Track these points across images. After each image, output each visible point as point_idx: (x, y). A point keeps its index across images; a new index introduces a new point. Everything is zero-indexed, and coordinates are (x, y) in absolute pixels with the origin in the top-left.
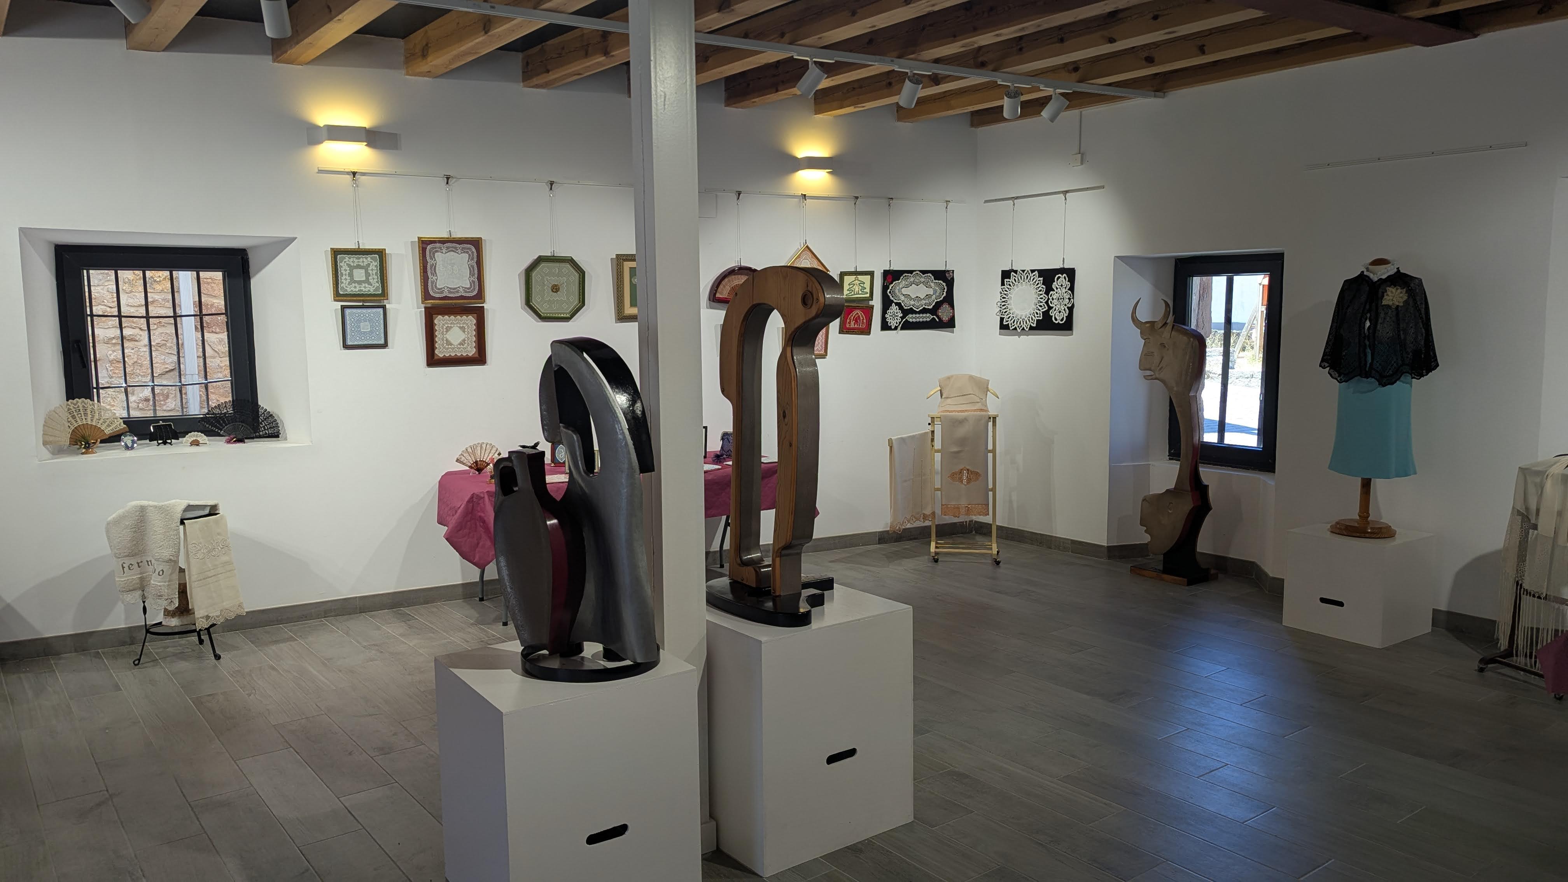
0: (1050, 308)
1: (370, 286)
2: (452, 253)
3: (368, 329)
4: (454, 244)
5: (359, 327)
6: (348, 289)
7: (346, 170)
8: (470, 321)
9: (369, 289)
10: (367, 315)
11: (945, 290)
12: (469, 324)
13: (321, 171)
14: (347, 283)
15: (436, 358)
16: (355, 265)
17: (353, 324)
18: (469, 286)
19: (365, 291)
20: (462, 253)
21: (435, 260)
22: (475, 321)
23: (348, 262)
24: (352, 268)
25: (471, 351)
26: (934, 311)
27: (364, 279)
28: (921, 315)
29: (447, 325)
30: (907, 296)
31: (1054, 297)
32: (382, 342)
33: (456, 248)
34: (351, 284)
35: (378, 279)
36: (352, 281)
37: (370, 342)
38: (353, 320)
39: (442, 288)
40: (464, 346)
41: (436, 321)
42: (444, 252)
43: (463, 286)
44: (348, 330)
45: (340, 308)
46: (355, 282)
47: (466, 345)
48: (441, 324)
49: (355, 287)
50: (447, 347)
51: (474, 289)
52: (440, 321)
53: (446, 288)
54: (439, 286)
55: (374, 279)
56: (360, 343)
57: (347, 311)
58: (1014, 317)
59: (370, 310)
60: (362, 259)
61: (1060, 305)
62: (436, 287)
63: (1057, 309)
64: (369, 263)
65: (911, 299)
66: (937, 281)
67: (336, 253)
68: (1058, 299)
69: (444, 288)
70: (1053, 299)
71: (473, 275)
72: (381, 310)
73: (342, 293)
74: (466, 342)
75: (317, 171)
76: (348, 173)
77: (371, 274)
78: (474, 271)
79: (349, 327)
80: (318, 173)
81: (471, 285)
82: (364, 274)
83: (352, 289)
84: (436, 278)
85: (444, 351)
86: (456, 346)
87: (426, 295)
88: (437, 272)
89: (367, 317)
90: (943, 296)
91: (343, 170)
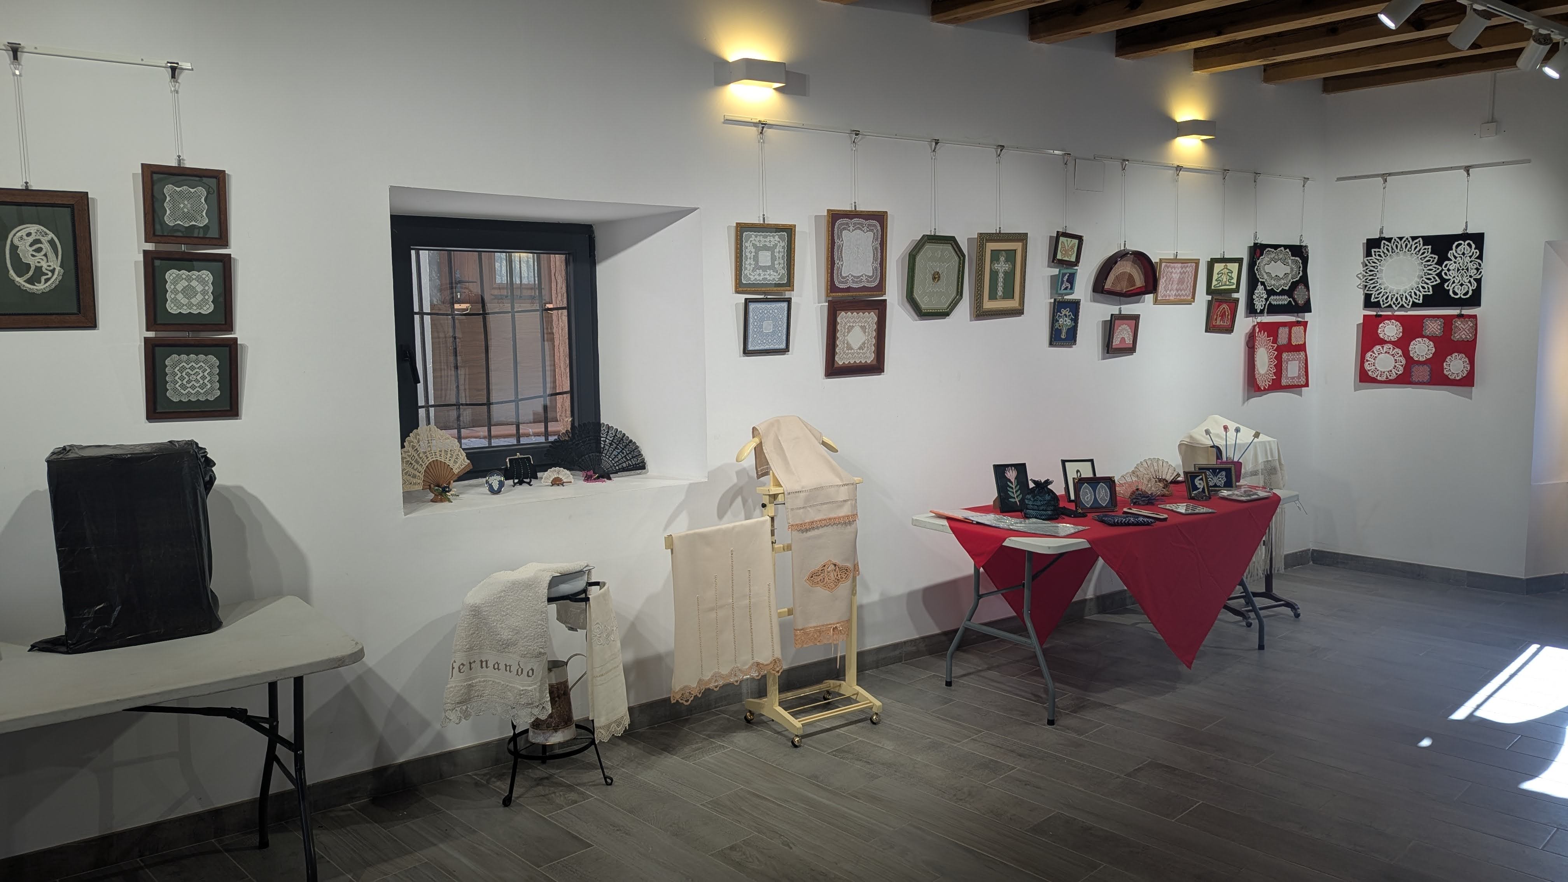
0: (1444, 281)
1: (775, 274)
2: (858, 231)
3: (770, 329)
4: (860, 220)
5: (761, 327)
6: (751, 277)
7: (754, 121)
8: (871, 318)
9: (774, 277)
10: (771, 311)
11: (1301, 269)
12: (870, 323)
13: (728, 121)
14: (752, 269)
15: (836, 365)
16: (761, 245)
17: (756, 324)
18: (871, 274)
19: (770, 280)
20: (867, 231)
21: (842, 240)
22: (876, 319)
23: (753, 242)
24: (758, 249)
25: (869, 357)
26: (1289, 292)
27: (769, 264)
28: (1281, 297)
29: (849, 324)
30: (1268, 274)
31: (1451, 268)
32: (783, 346)
33: (862, 224)
34: (756, 271)
35: (784, 264)
36: (757, 267)
37: (772, 347)
38: (756, 318)
39: (846, 277)
40: (864, 351)
41: (839, 320)
42: (851, 230)
43: (867, 274)
44: (751, 331)
45: (743, 301)
46: (761, 268)
47: (866, 349)
48: (844, 323)
49: (759, 275)
50: (847, 351)
51: (876, 277)
52: (844, 318)
53: (850, 276)
54: (844, 274)
55: (780, 264)
56: (762, 348)
57: (752, 306)
58: (1387, 293)
59: (774, 305)
60: (769, 237)
61: (1462, 276)
62: (841, 275)
63: (1456, 281)
64: (777, 242)
65: (1272, 278)
66: (1294, 258)
67: (742, 229)
68: (1458, 270)
69: (848, 276)
70: (1449, 270)
71: (876, 260)
72: (785, 305)
73: (745, 282)
74: (866, 345)
75: (723, 121)
76: (755, 124)
77: (777, 257)
78: (877, 253)
79: (751, 327)
80: (724, 123)
81: (873, 273)
82: (770, 258)
83: (755, 277)
84: (842, 263)
85: (844, 357)
86: (856, 351)
87: (832, 287)
88: (843, 255)
89: (771, 314)
90: (1300, 275)
91: (749, 120)
